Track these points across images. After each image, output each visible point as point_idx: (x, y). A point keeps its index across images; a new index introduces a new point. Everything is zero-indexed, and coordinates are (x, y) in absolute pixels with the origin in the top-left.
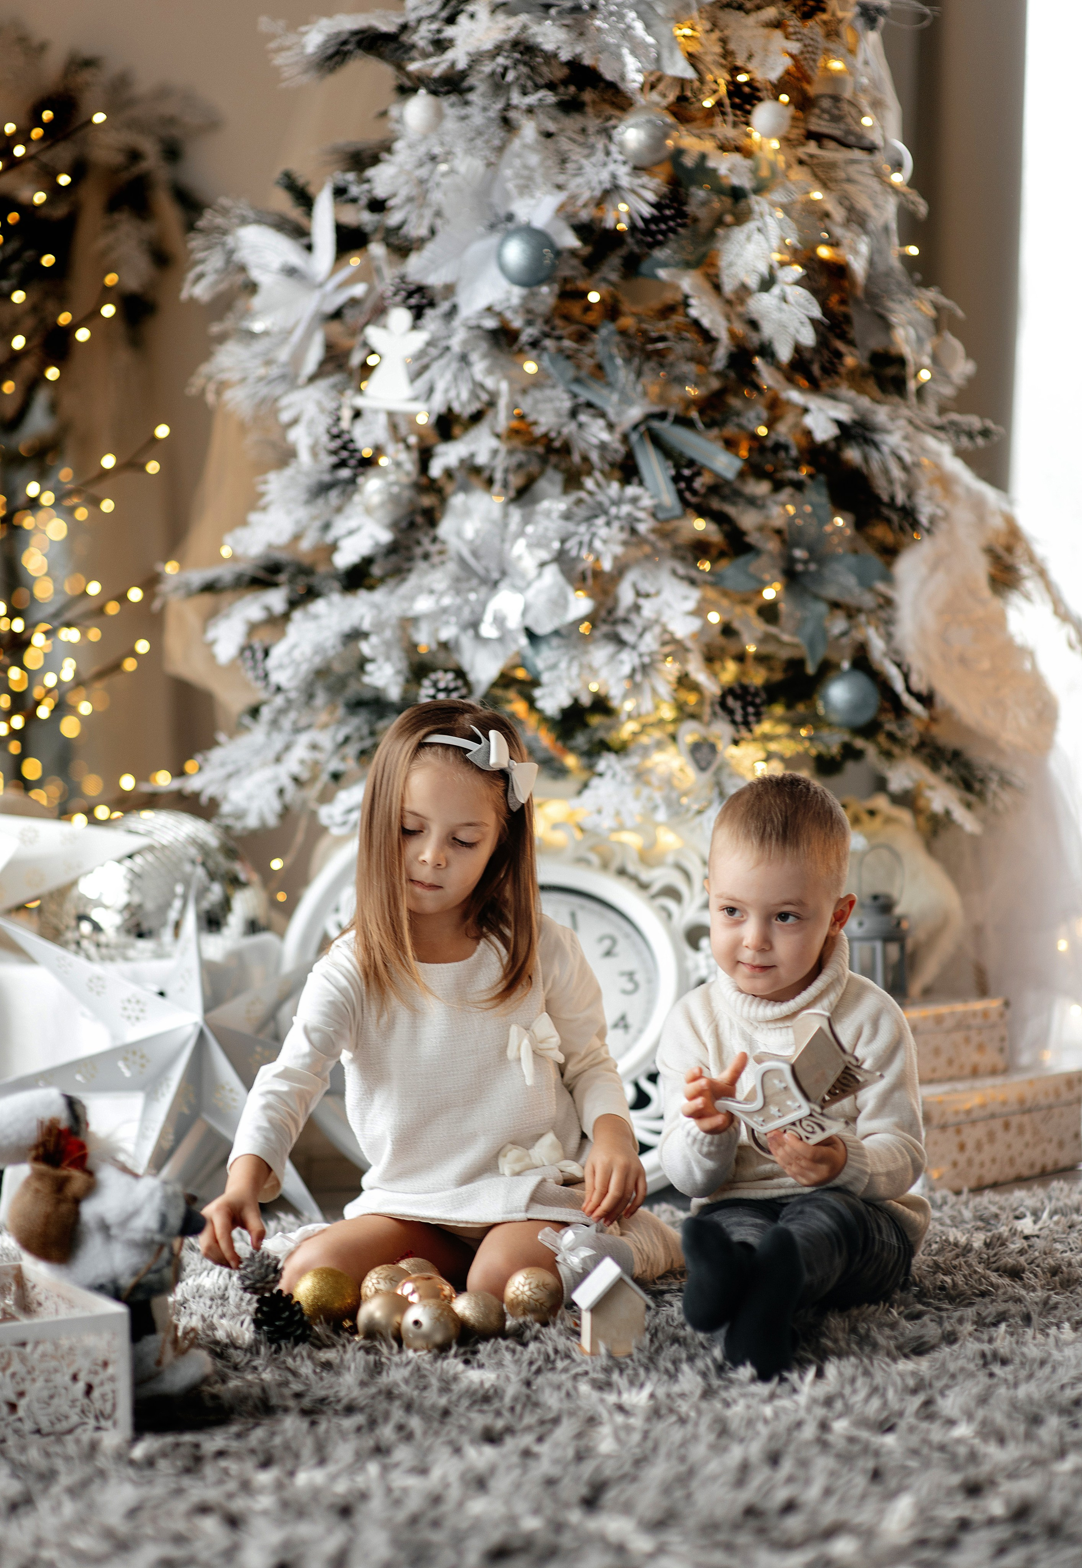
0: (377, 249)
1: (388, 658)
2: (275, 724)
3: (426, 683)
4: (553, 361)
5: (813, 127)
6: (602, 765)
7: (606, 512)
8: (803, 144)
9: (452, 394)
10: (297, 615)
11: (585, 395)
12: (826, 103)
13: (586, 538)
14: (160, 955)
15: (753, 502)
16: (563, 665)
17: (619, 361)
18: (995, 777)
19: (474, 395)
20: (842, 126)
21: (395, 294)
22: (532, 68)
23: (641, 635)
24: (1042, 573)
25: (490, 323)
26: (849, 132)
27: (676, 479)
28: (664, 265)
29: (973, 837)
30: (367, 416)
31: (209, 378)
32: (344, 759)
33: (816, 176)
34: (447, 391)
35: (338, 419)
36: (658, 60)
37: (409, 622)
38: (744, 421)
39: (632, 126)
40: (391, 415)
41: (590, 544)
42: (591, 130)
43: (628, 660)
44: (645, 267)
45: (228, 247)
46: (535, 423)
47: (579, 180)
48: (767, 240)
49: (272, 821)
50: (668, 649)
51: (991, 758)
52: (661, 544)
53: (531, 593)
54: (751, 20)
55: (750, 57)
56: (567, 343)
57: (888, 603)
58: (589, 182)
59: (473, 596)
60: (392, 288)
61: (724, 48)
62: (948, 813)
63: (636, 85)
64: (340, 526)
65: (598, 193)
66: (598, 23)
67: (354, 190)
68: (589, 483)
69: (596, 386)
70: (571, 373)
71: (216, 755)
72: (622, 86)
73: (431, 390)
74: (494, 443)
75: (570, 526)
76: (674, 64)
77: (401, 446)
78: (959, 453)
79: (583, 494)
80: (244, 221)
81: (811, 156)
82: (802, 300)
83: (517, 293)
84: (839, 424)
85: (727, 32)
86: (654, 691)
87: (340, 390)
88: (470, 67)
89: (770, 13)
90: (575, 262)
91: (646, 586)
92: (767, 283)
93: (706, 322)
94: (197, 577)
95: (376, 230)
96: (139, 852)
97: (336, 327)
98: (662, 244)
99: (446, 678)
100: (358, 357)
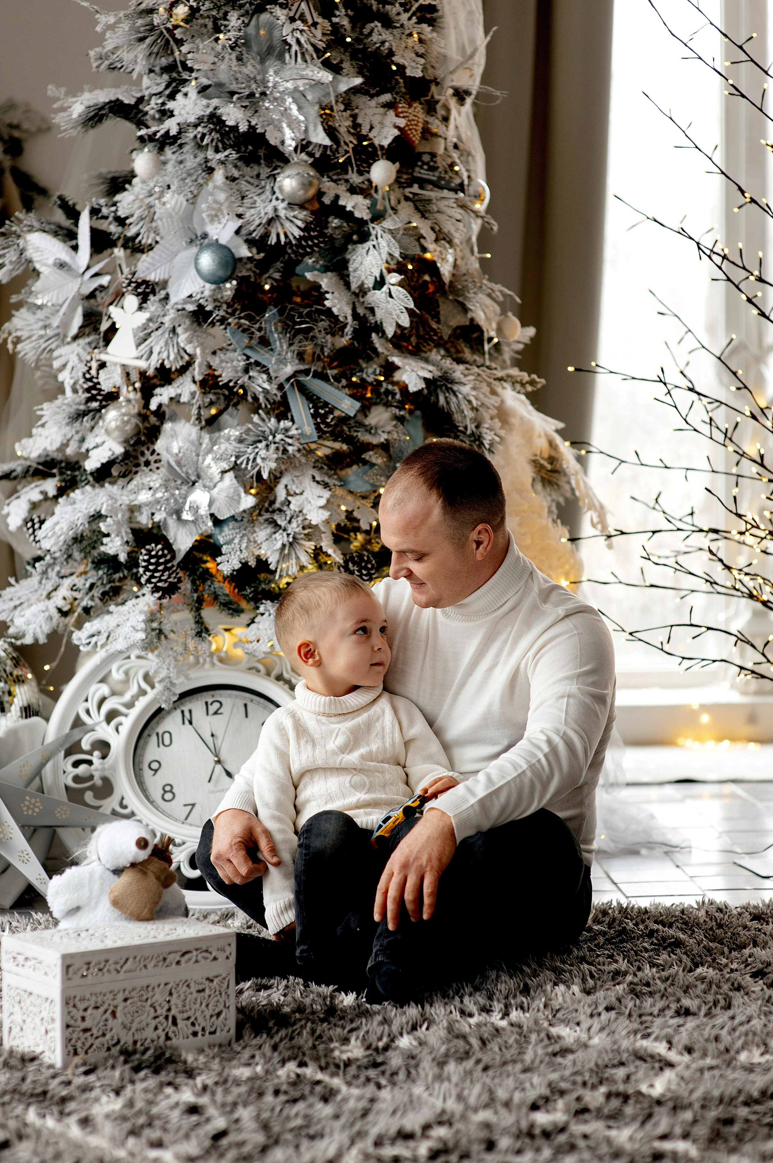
0: (119, 252)
1: (119, 534)
2: (45, 573)
3: (144, 551)
4: (233, 333)
5: (416, 174)
6: (262, 609)
7: (266, 439)
8: (411, 186)
9: (164, 355)
10: (60, 500)
11: (254, 357)
12: (426, 158)
13: (251, 457)
16: (236, 541)
17: (277, 335)
19: (179, 357)
20: (437, 174)
21: (129, 285)
22: (221, 135)
23: (290, 522)
25: (191, 307)
26: (440, 178)
27: (314, 416)
28: (312, 269)
30: (108, 367)
31: (9, 333)
32: (92, 598)
33: (417, 208)
34: (161, 353)
35: (90, 368)
36: (306, 131)
37: (134, 509)
38: (364, 376)
39: (288, 176)
40: (124, 366)
41: (255, 459)
42: (263, 176)
43: (281, 538)
44: (298, 270)
45: (20, 247)
46: (220, 376)
47: (252, 211)
48: (380, 254)
49: (42, 640)
50: (306, 531)
52: (303, 460)
53: (216, 490)
54: (373, 103)
55: (372, 128)
56: (242, 321)
58: (260, 213)
59: (177, 492)
60: (127, 281)
61: (354, 121)
63: (292, 148)
64: (91, 441)
65: (264, 221)
66: (267, 105)
67: (105, 211)
68: (257, 418)
69: (263, 351)
70: (247, 341)
71: (8, 591)
72: (281, 148)
73: (151, 353)
74: (194, 388)
75: (242, 447)
76: (317, 135)
77: (131, 388)
79: (250, 426)
80: (31, 229)
81: (415, 194)
82: (403, 297)
83: (208, 288)
84: (425, 380)
85: (357, 111)
86: (298, 558)
87: (93, 347)
88: (180, 133)
89: (387, 97)
90: (249, 266)
91: (293, 488)
92: (380, 283)
93: (335, 311)
95: (119, 238)
97: (91, 304)
98: (310, 254)
99: (157, 548)
100: (105, 326)
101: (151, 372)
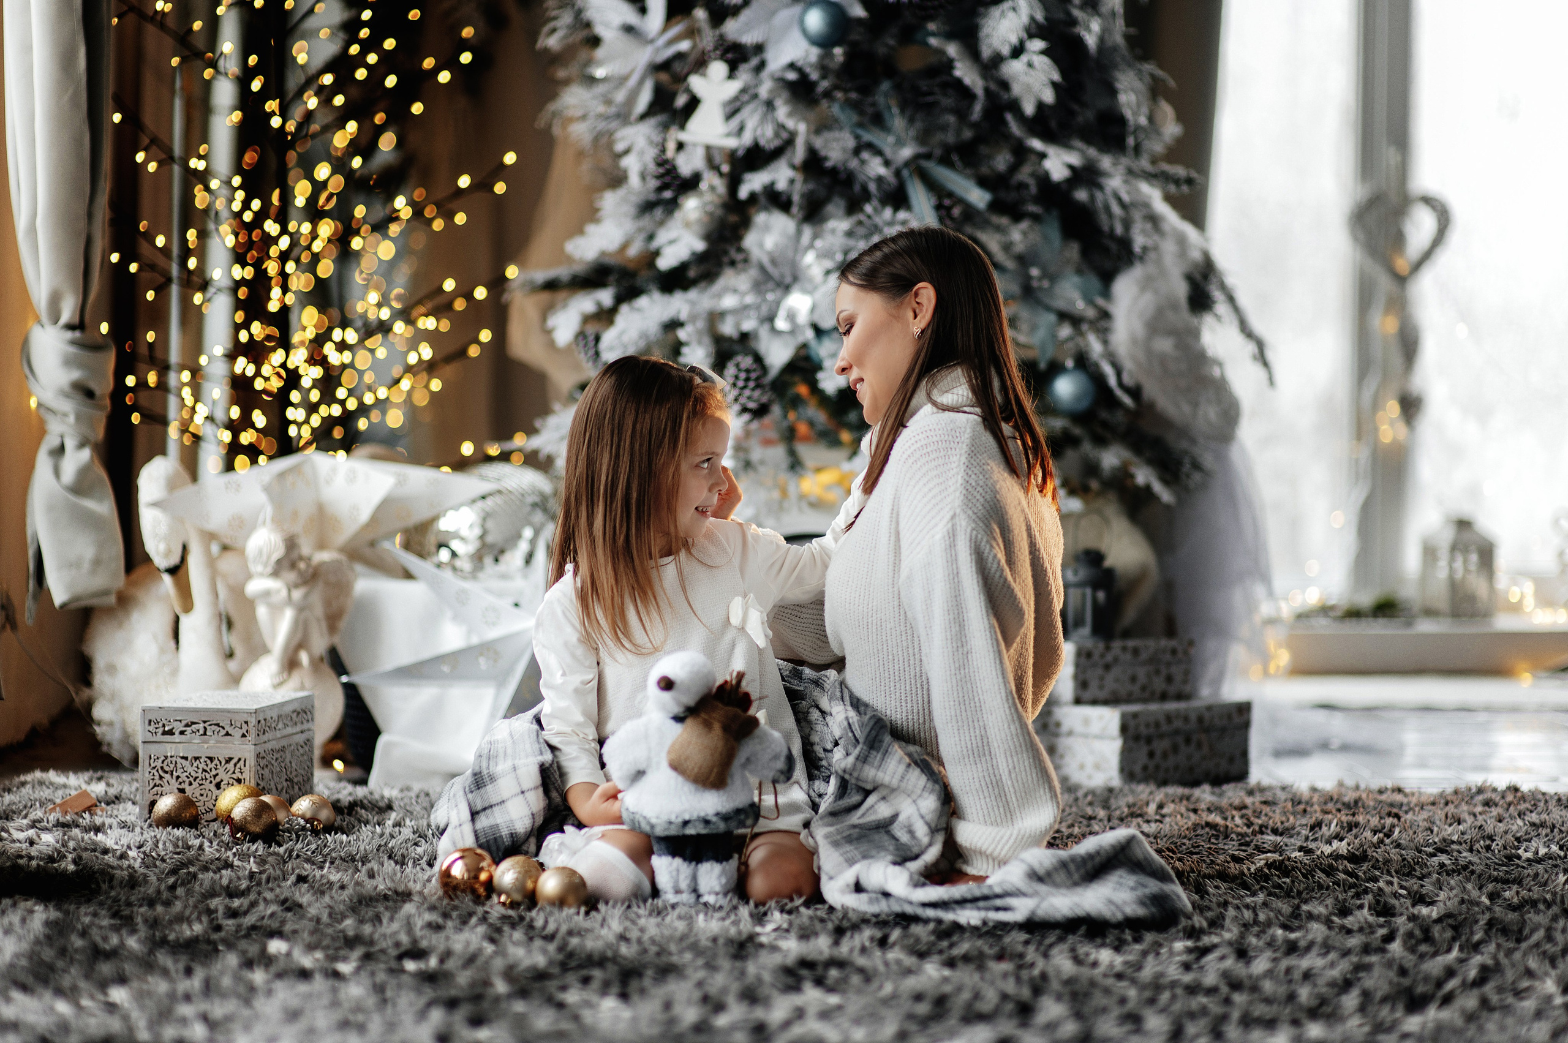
0: (699, 14)
1: (700, 343)
4: (842, 108)
9: (759, 131)
10: (624, 309)
11: (867, 137)
14: (504, 577)
15: (999, 229)
17: (895, 110)
18: (1187, 461)
19: (777, 135)
24: (1231, 299)
25: (792, 76)
27: (939, 207)
28: (933, 34)
29: (1167, 507)
30: (688, 149)
31: (554, 114)
34: (755, 130)
35: (663, 151)
37: (715, 317)
40: (708, 149)
44: (919, 36)
45: (576, 7)
46: (825, 158)
48: (1019, 16)
51: (1184, 445)
53: (817, 294)
56: (854, 95)
57: (1105, 315)
59: (769, 296)
60: (712, 45)
62: (1148, 488)
64: (662, 237)
68: (868, 208)
69: (875, 130)
70: (855, 118)
71: (552, 421)
73: (741, 129)
74: (791, 173)
75: (851, 242)
77: (716, 174)
78: (1168, 198)
79: (861, 217)
82: (1046, 67)
83: (814, 53)
84: (1071, 167)
87: (665, 127)
90: (862, 29)
92: (1018, 51)
93: (967, 81)
94: (541, 276)
96: (491, 494)
97: (664, 77)
98: (931, 18)
99: (747, 362)
100: (681, 101)
101: (740, 153)
